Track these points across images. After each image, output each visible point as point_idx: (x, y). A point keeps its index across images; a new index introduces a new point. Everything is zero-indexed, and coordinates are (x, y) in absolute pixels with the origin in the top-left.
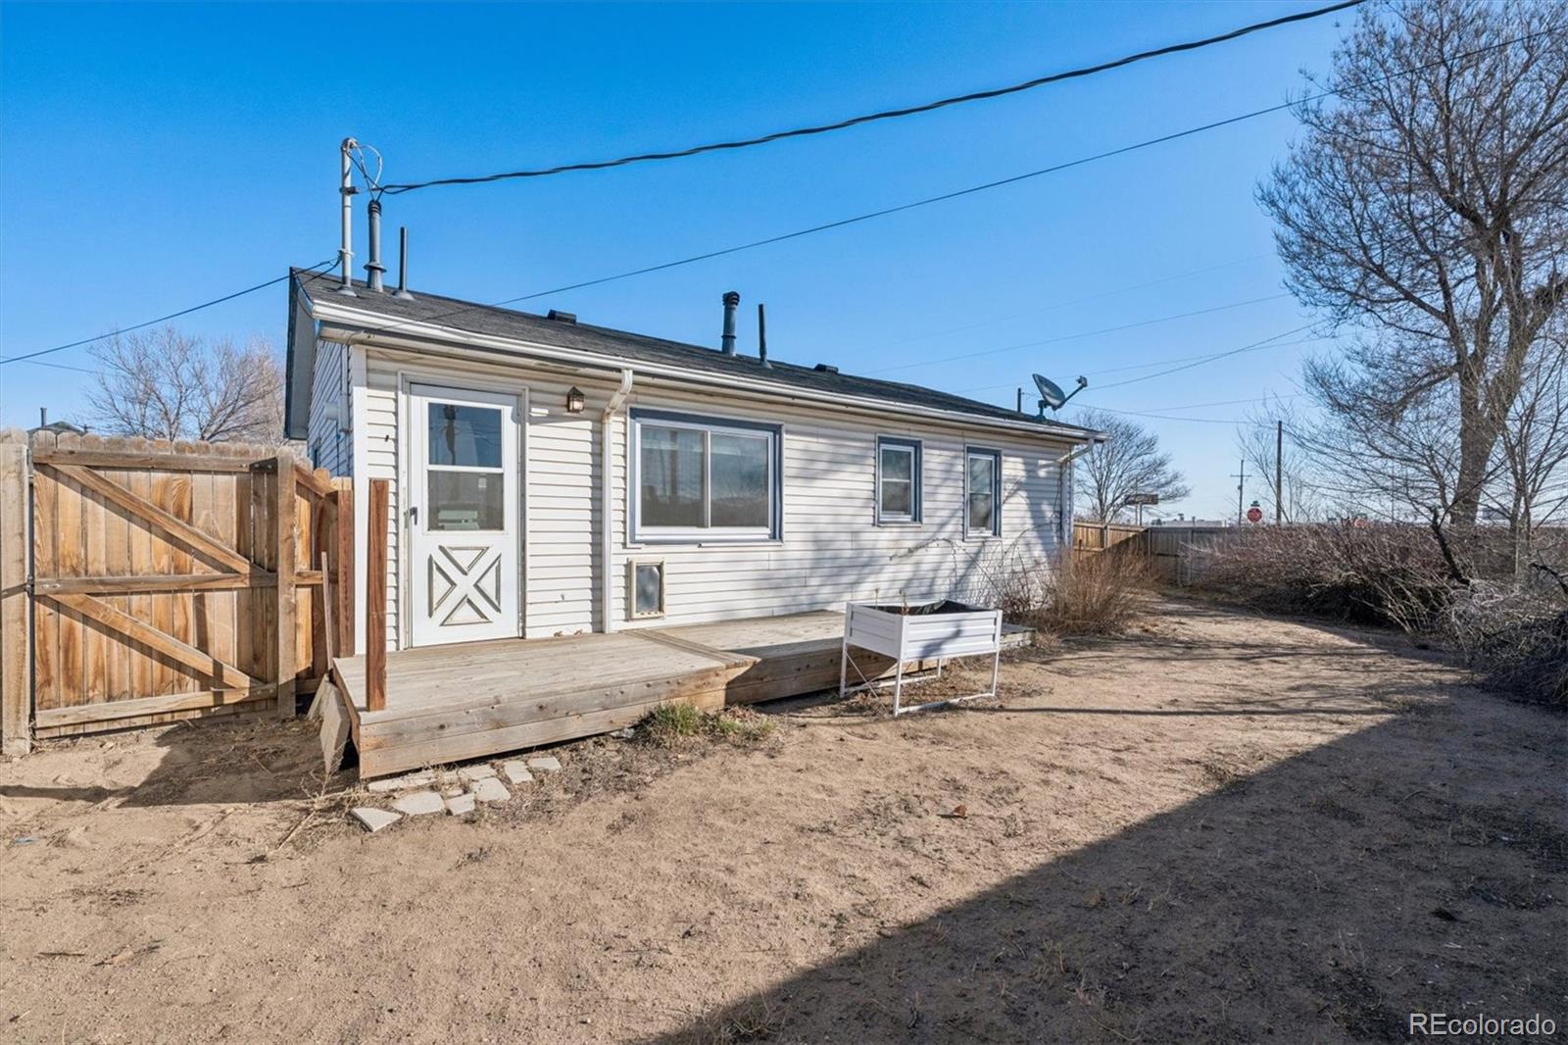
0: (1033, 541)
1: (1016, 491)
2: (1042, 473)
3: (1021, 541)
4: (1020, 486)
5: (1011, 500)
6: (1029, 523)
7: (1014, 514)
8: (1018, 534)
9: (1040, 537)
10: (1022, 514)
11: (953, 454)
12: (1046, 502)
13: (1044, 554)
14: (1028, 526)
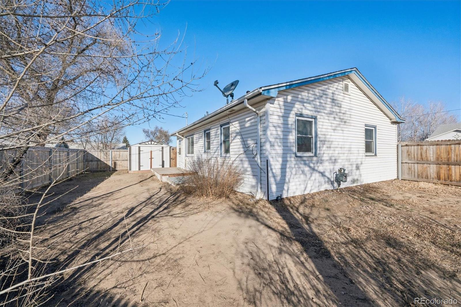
0: (244, 159)
1: (236, 136)
2: (248, 125)
3: (238, 159)
4: (237, 134)
5: (234, 141)
6: (242, 151)
7: (235, 147)
8: (237, 156)
9: (248, 158)
10: (238, 147)
11: (216, 129)
12: (250, 139)
13: (249, 166)
14: (242, 152)
